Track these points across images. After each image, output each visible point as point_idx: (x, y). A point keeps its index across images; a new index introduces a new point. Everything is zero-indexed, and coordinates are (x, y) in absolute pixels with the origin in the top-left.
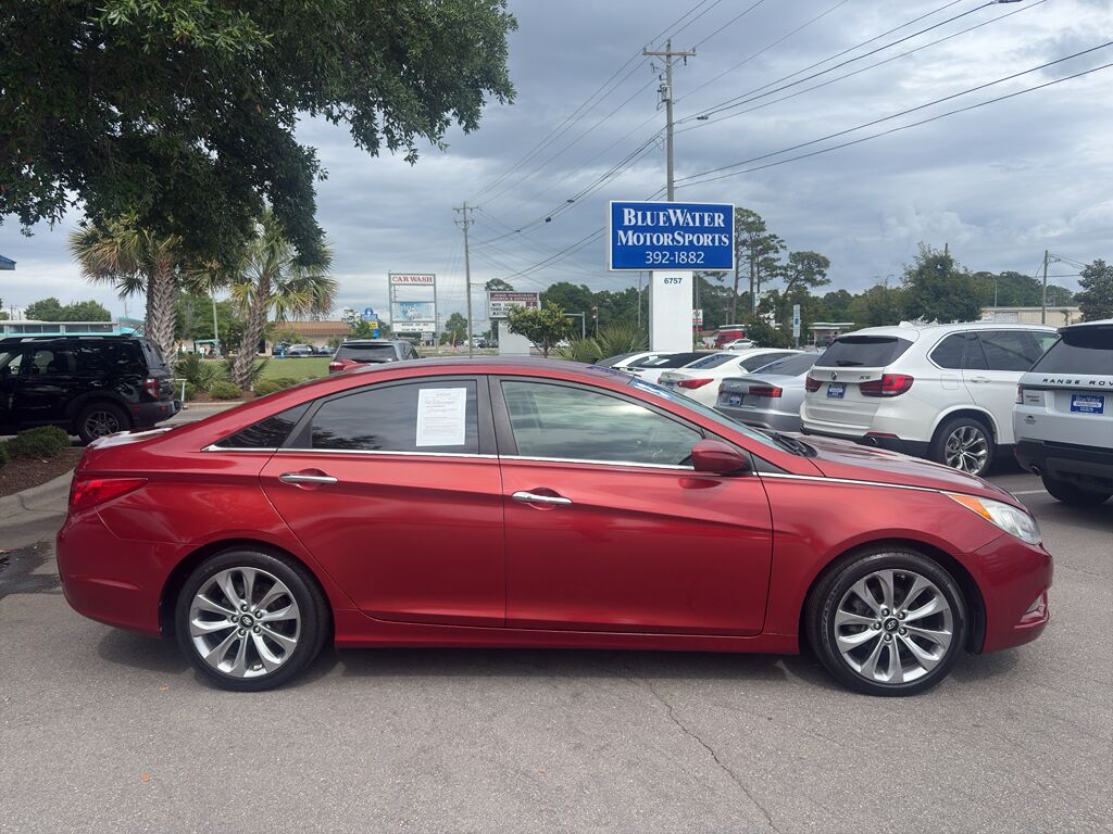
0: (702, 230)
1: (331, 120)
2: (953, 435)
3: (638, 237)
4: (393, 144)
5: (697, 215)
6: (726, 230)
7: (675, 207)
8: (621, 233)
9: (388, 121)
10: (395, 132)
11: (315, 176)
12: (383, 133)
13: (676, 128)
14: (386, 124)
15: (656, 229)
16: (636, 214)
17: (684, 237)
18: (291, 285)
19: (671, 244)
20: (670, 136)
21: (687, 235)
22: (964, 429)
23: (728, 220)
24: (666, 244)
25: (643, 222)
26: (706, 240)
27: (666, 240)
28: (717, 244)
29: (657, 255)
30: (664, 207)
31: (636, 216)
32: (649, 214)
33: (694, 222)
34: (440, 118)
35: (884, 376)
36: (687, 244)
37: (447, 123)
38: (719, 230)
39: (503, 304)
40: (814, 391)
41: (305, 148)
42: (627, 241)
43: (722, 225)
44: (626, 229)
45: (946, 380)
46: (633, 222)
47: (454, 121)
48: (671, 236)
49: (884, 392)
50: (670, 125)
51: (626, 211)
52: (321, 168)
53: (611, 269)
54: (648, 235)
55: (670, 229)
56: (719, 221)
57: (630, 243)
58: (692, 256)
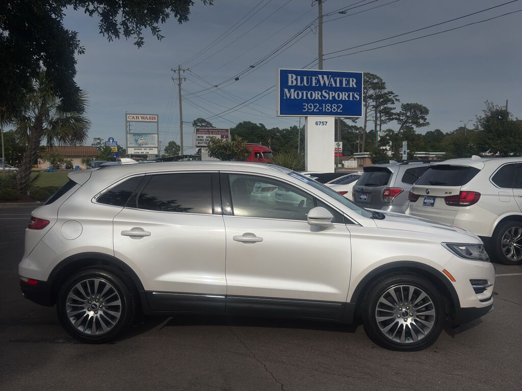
0: (341, 89)
1: (88, 13)
2: (507, 232)
3: (298, 93)
4: (127, 33)
5: (338, 79)
6: (358, 90)
7: (323, 73)
8: (286, 90)
9: (125, 17)
10: (129, 25)
11: (76, 51)
12: (121, 25)
13: (324, 19)
14: (124, 19)
15: (310, 88)
16: (297, 78)
17: (329, 94)
18: (57, 122)
19: (320, 98)
20: (321, 24)
21: (331, 93)
22: (513, 228)
23: (358, 83)
24: (316, 98)
25: (301, 84)
26: (343, 96)
27: (316, 95)
28: (351, 99)
29: (311, 106)
30: (315, 74)
31: (296, 79)
32: (305, 78)
33: (336, 84)
34: (163, 12)
35: (461, 192)
36: (331, 98)
37: (167, 15)
38: (352, 90)
39: (205, 136)
40: (415, 201)
41: (70, 32)
42: (290, 96)
43: (355, 86)
44: (289, 88)
45: (502, 195)
46: (295, 83)
47: (172, 14)
48: (320, 93)
49: (461, 204)
50: (321, 17)
51: (290, 75)
52: (80, 45)
53: (279, 115)
54: (305, 92)
55: (320, 88)
56: (353, 83)
57: (292, 97)
58: (335, 107)
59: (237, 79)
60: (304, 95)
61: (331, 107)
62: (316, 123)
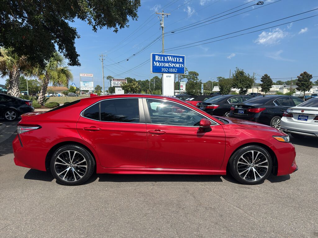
3: (159, 64)
5: (175, 58)
7: (169, 56)
11: (76, 37)
15: (164, 62)
16: (159, 57)
17: (172, 64)
24: (167, 66)
25: (161, 60)
26: (178, 65)
28: (180, 67)
29: (165, 69)
30: (166, 56)
32: (162, 57)
38: (181, 63)
41: (73, 28)
42: (156, 65)
44: (156, 61)
51: (156, 56)
53: (152, 73)
55: (168, 62)
56: (181, 60)
58: (174, 70)
59: (128, 60)
60: (162, 64)
61: (173, 70)
62: (167, 77)
